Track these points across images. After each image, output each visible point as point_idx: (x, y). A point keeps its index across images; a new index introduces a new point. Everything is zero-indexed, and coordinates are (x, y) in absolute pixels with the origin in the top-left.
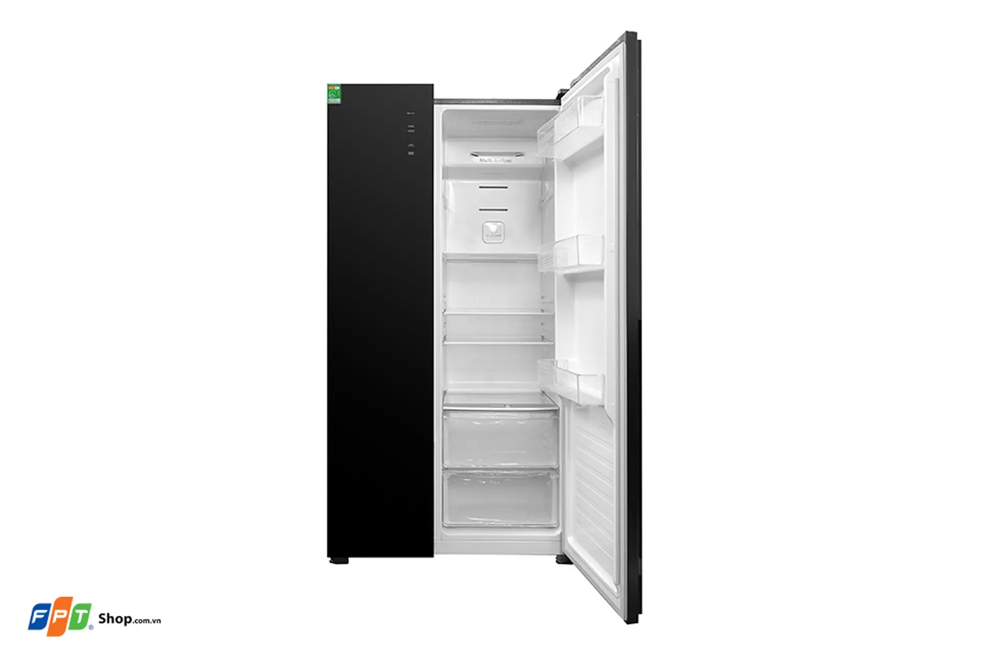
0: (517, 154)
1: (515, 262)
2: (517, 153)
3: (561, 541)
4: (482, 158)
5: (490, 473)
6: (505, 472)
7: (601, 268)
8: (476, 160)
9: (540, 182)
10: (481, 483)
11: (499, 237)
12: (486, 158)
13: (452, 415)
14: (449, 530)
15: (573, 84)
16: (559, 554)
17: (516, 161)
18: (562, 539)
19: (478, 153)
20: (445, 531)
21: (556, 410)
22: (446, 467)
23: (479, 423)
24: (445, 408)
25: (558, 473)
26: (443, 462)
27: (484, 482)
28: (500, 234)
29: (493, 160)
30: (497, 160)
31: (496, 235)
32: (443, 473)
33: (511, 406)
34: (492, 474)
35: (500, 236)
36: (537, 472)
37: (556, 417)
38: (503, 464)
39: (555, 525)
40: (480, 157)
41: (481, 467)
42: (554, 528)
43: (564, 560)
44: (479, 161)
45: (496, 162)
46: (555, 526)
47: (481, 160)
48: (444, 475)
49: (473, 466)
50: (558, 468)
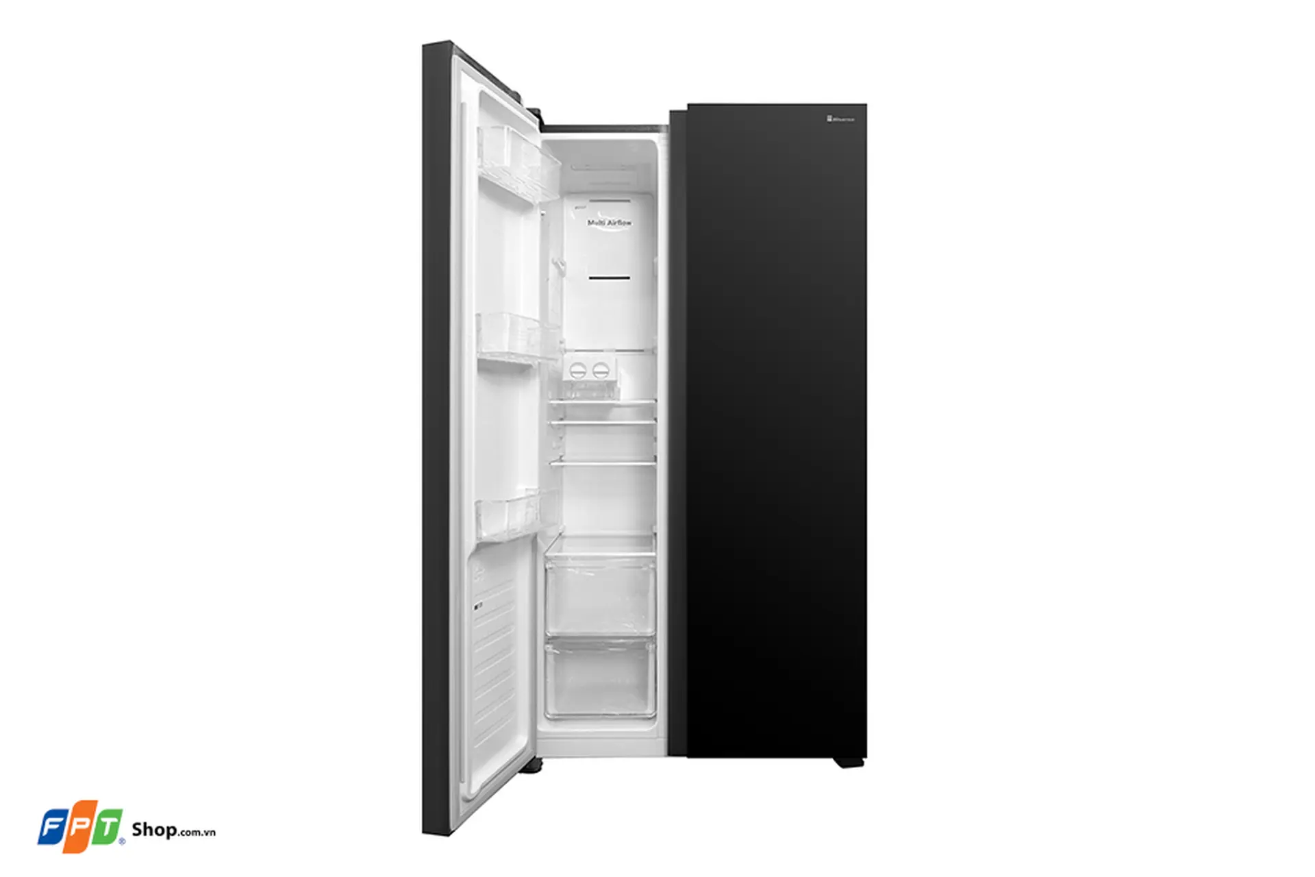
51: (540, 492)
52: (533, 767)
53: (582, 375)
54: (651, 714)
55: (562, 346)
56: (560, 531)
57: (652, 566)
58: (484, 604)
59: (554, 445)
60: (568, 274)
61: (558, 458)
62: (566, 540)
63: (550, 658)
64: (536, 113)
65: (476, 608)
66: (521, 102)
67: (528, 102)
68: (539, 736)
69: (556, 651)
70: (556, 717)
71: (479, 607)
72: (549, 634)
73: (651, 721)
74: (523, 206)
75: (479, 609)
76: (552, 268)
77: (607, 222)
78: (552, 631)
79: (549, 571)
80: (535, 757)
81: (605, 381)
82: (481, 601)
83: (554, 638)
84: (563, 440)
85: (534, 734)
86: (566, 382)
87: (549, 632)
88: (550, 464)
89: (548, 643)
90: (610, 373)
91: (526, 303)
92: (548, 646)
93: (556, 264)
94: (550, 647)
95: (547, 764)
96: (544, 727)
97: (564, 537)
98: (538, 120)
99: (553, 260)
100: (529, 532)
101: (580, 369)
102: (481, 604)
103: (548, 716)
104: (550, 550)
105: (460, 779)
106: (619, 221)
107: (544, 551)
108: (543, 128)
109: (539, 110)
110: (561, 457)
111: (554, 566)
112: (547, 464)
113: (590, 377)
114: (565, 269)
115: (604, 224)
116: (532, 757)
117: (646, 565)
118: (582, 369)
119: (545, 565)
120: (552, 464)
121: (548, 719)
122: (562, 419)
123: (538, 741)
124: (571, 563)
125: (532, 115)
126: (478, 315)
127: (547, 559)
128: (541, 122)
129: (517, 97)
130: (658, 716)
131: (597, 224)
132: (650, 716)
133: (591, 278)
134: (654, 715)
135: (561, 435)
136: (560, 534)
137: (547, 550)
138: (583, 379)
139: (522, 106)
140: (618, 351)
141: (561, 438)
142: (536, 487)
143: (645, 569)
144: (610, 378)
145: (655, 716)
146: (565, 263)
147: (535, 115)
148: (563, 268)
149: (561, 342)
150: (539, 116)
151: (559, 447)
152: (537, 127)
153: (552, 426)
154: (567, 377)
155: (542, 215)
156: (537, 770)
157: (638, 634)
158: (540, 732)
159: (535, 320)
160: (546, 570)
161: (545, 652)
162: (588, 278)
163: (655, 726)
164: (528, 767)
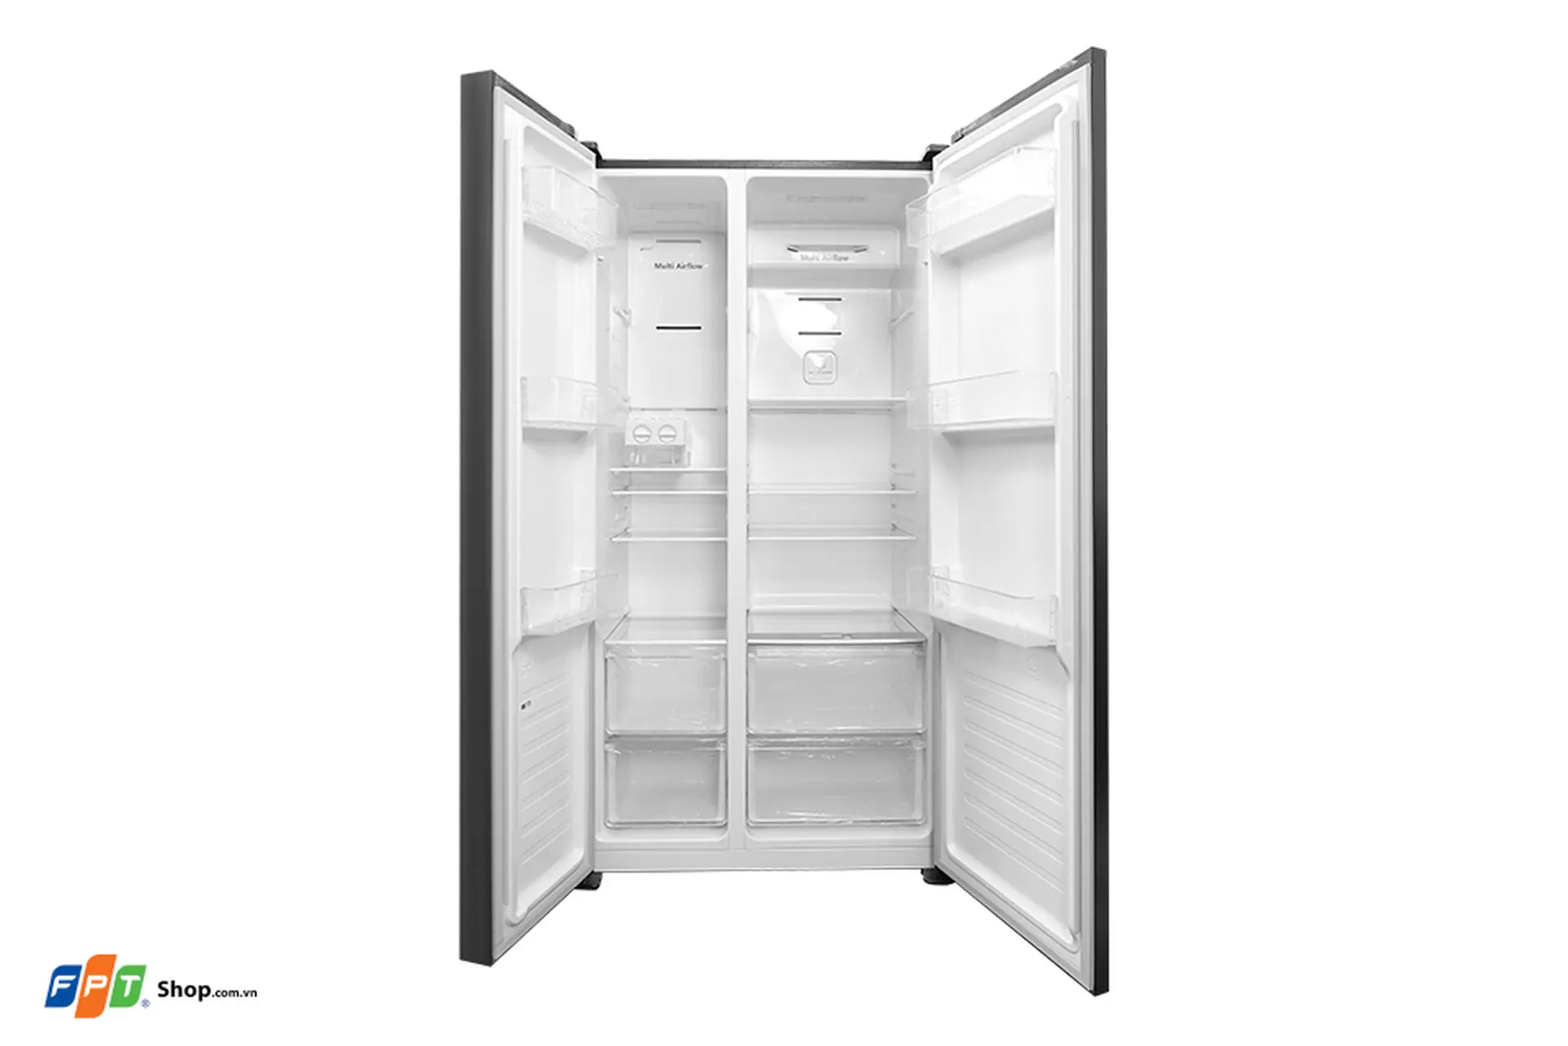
0: (856, 249)
1: (853, 413)
2: (856, 247)
3: (932, 846)
4: (805, 253)
5: (821, 742)
6: (843, 740)
7: (1049, 423)
8: (796, 257)
9: (889, 291)
10: (807, 758)
11: (829, 375)
12: (810, 254)
13: (761, 651)
14: (757, 832)
15: (958, 137)
16: (928, 866)
17: (854, 259)
18: (934, 843)
19: (797, 247)
20: (751, 834)
21: (921, 643)
22: (751, 732)
23: (804, 665)
24: (750, 641)
25: (925, 740)
26: (747, 725)
27: (811, 756)
28: (830, 370)
29: (821, 257)
30: (827, 257)
31: (824, 371)
32: (748, 742)
33: (851, 636)
34: (823, 743)
35: (830, 373)
36: (893, 739)
37: (921, 654)
38: (840, 728)
39: (920, 820)
40: (800, 253)
41: (806, 732)
42: (919, 825)
43: (937, 877)
44: (799, 258)
45: (825, 262)
46: (919, 823)
47: (803, 258)
48: (749, 745)
49: (794, 731)
50: (925, 733)
51: (597, 575)
52: (590, 882)
53: (647, 439)
54: (722, 822)
55: (627, 405)
56: (625, 613)
57: (722, 656)
58: (532, 703)
59: (617, 517)
60: (633, 323)
61: (623, 530)
62: (632, 623)
63: (612, 761)
64: (593, 146)
65: (523, 707)
66: (576, 136)
67: (583, 136)
68: (597, 847)
69: (616, 751)
70: (618, 826)
71: (526, 706)
72: (609, 733)
73: (721, 831)
74: (578, 253)
75: (527, 708)
76: (613, 316)
77: (676, 266)
78: (614, 728)
79: (609, 660)
80: (593, 872)
81: (672, 446)
82: (529, 699)
83: (615, 736)
84: (629, 509)
85: (592, 846)
86: (629, 446)
87: (609, 729)
88: (611, 539)
89: (606, 742)
90: (677, 437)
91: (581, 364)
92: (607, 746)
93: (618, 314)
94: (610, 748)
95: (606, 879)
96: (603, 837)
97: (630, 619)
98: (594, 155)
99: (614, 309)
100: (585, 621)
101: (644, 432)
102: (529, 702)
103: (609, 825)
104: (612, 636)
105: (505, 902)
106: (689, 264)
107: (604, 638)
108: (600, 163)
109: (596, 144)
110: (626, 529)
111: (614, 655)
112: (607, 539)
113: (655, 441)
114: (630, 318)
115: (673, 267)
116: (590, 872)
117: (716, 653)
118: (645, 432)
119: (605, 654)
120: (614, 540)
121: (608, 827)
122: (626, 489)
123: (597, 853)
124: (634, 652)
125: (588, 150)
126: (523, 379)
127: (607, 648)
128: (599, 157)
129: (571, 131)
130: (729, 825)
131: (664, 267)
132: (719, 825)
133: (658, 328)
134: (724, 822)
135: (626, 505)
136: (625, 616)
137: (608, 638)
138: (647, 444)
139: (576, 140)
140: (688, 410)
141: (626, 508)
142: (592, 568)
143: (715, 658)
144: (679, 442)
145: (726, 824)
146: (630, 310)
147: (591, 149)
148: (627, 317)
149: (626, 401)
150: (595, 151)
151: (623, 519)
152: (593, 164)
153: (613, 496)
154: (630, 441)
155: (600, 260)
156: (595, 886)
157: (707, 733)
158: (600, 842)
159: (592, 384)
160: (606, 660)
161: (606, 752)
162: (655, 328)
163: (726, 835)
164: (585, 882)
